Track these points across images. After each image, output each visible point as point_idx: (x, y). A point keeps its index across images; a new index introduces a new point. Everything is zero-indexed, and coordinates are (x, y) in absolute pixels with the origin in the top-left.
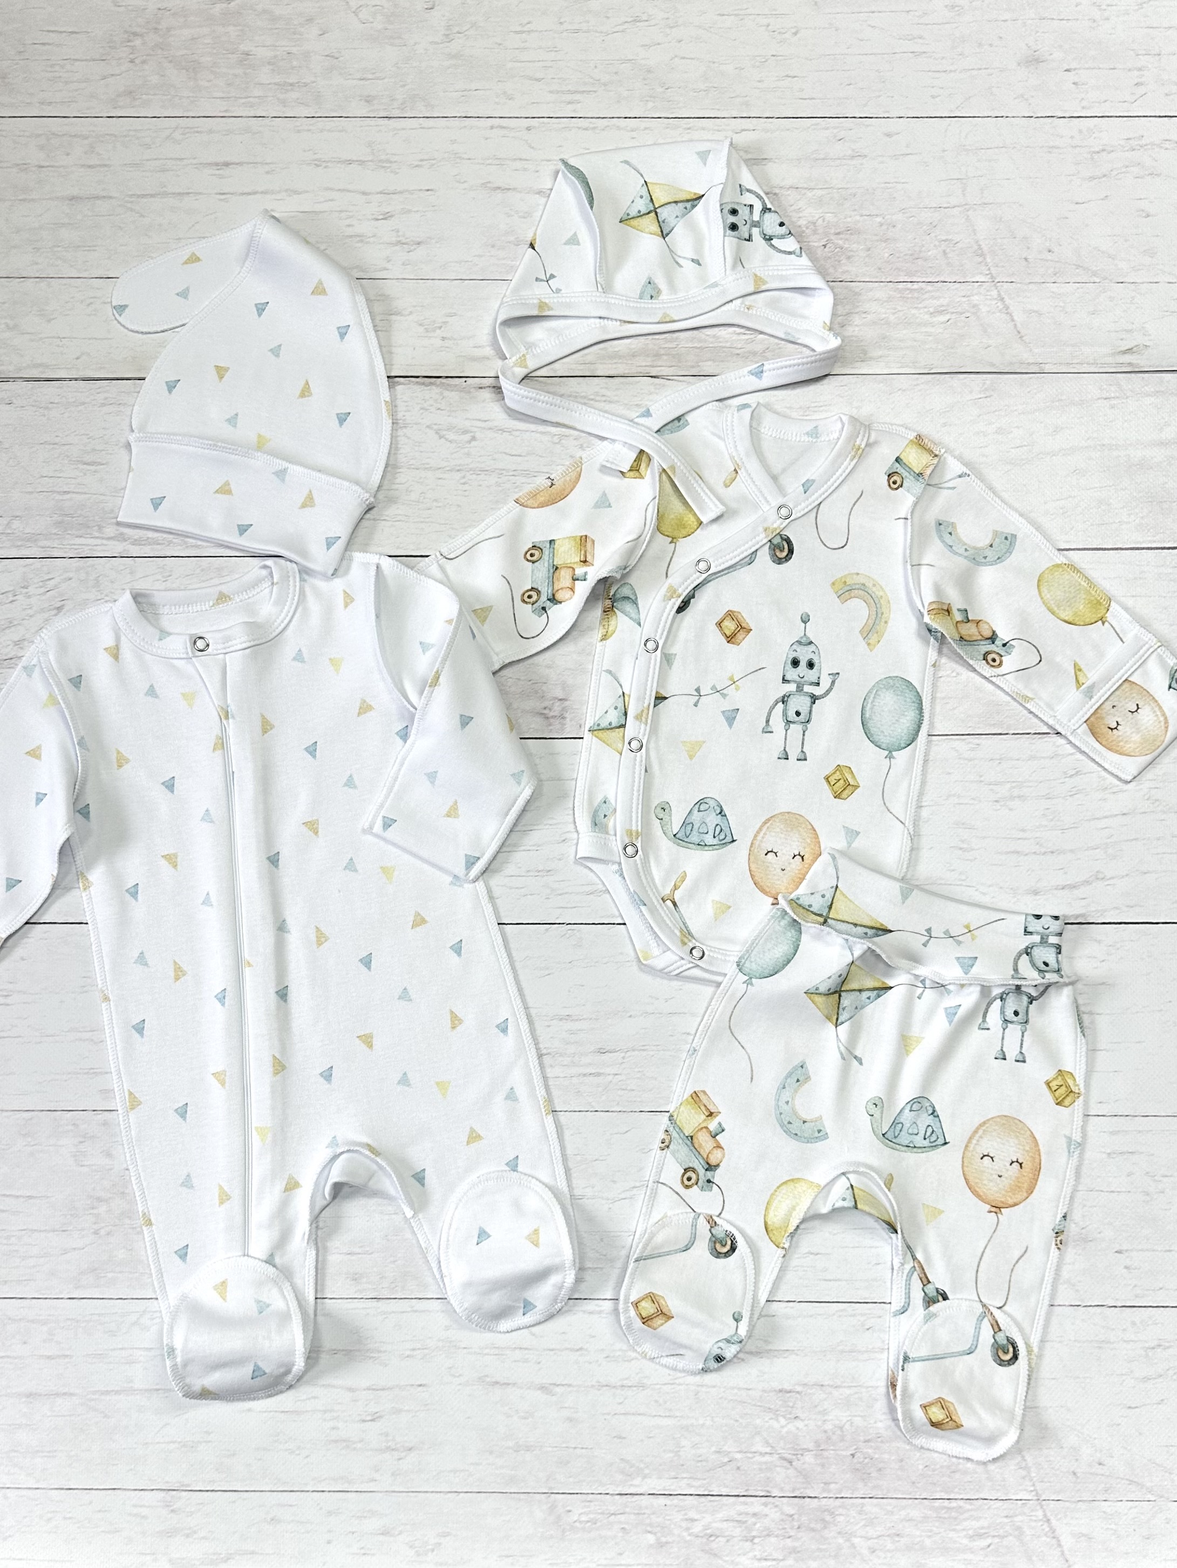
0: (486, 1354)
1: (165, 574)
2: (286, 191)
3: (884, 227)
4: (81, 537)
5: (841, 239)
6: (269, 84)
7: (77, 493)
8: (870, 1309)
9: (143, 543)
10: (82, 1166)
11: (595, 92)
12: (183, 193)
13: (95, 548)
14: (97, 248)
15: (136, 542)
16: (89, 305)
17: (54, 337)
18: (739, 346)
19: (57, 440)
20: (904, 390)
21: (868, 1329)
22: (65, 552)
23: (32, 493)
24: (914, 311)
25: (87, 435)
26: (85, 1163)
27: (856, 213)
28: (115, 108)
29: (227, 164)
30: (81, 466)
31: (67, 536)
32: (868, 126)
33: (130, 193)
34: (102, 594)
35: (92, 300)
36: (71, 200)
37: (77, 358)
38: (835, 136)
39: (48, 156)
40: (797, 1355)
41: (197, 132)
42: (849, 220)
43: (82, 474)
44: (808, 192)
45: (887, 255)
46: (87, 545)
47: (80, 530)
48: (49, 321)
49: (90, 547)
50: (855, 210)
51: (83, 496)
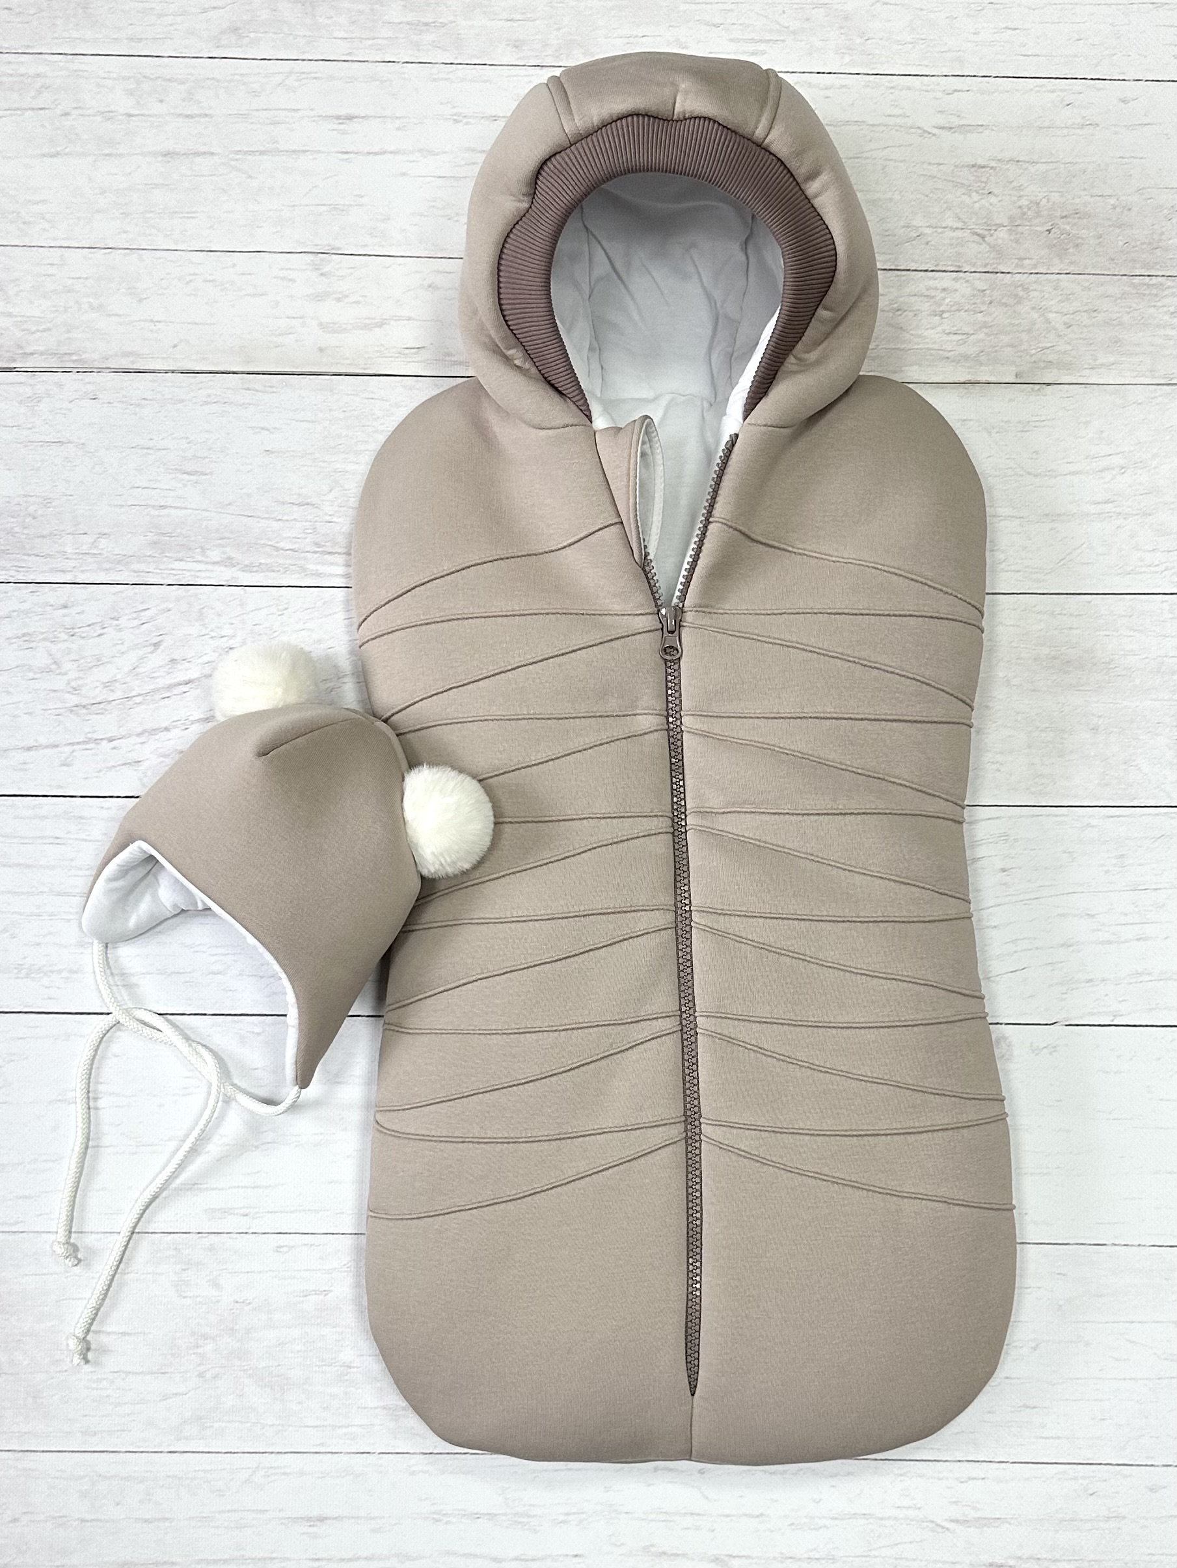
0: (651, 1521)
1: (281, 607)
2: (420, 150)
3: (1118, 210)
4: (181, 560)
5: (1069, 223)
6: (400, 23)
7: (176, 508)
8: (1093, 1472)
9: (255, 569)
10: (184, 1297)
11: (783, 41)
12: (299, 151)
13: (198, 574)
14: (198, 215)
15: (247, 569)
16: (187, 283)
17: (145, 321)
18: (949, 348)
19: (151, 444)
20: (1140, 404)
21: (1091, 1495)
22: (163, 578)
23: (122, 506)
24: (1152, 310)
25: (187, 438)
26: (189, 1294)
27: (1086, 193)
28: (218, 47)
29: (350, 118)
30: (180, 476)
31: (165, 559)
32: (1099, 89)
33: (236, 149)
34: (206, 628)
35: (192, 277)
36: (165, 155)
37: (175, 346)
38: (1062, 100)
39: (138, 103)
40: (1010, 1524)
41: (315, 78)
42: (1077, 201)
43: (181, 485)
44: (1030, 167)
45: (1121, 243)
46: (188, 570)
47: (180, 552)
48: (140, 301)
49: (193, 573)
50: (1085, 189)
51: (184, 512)
